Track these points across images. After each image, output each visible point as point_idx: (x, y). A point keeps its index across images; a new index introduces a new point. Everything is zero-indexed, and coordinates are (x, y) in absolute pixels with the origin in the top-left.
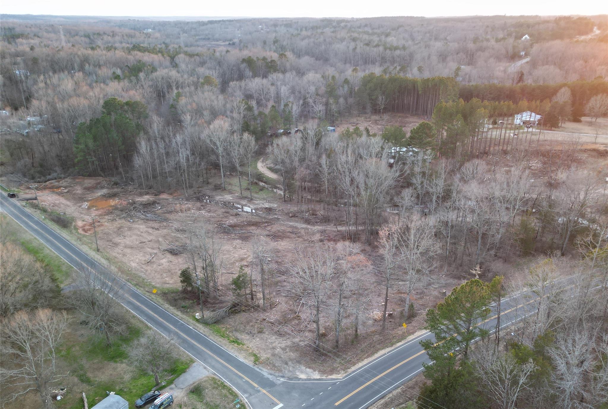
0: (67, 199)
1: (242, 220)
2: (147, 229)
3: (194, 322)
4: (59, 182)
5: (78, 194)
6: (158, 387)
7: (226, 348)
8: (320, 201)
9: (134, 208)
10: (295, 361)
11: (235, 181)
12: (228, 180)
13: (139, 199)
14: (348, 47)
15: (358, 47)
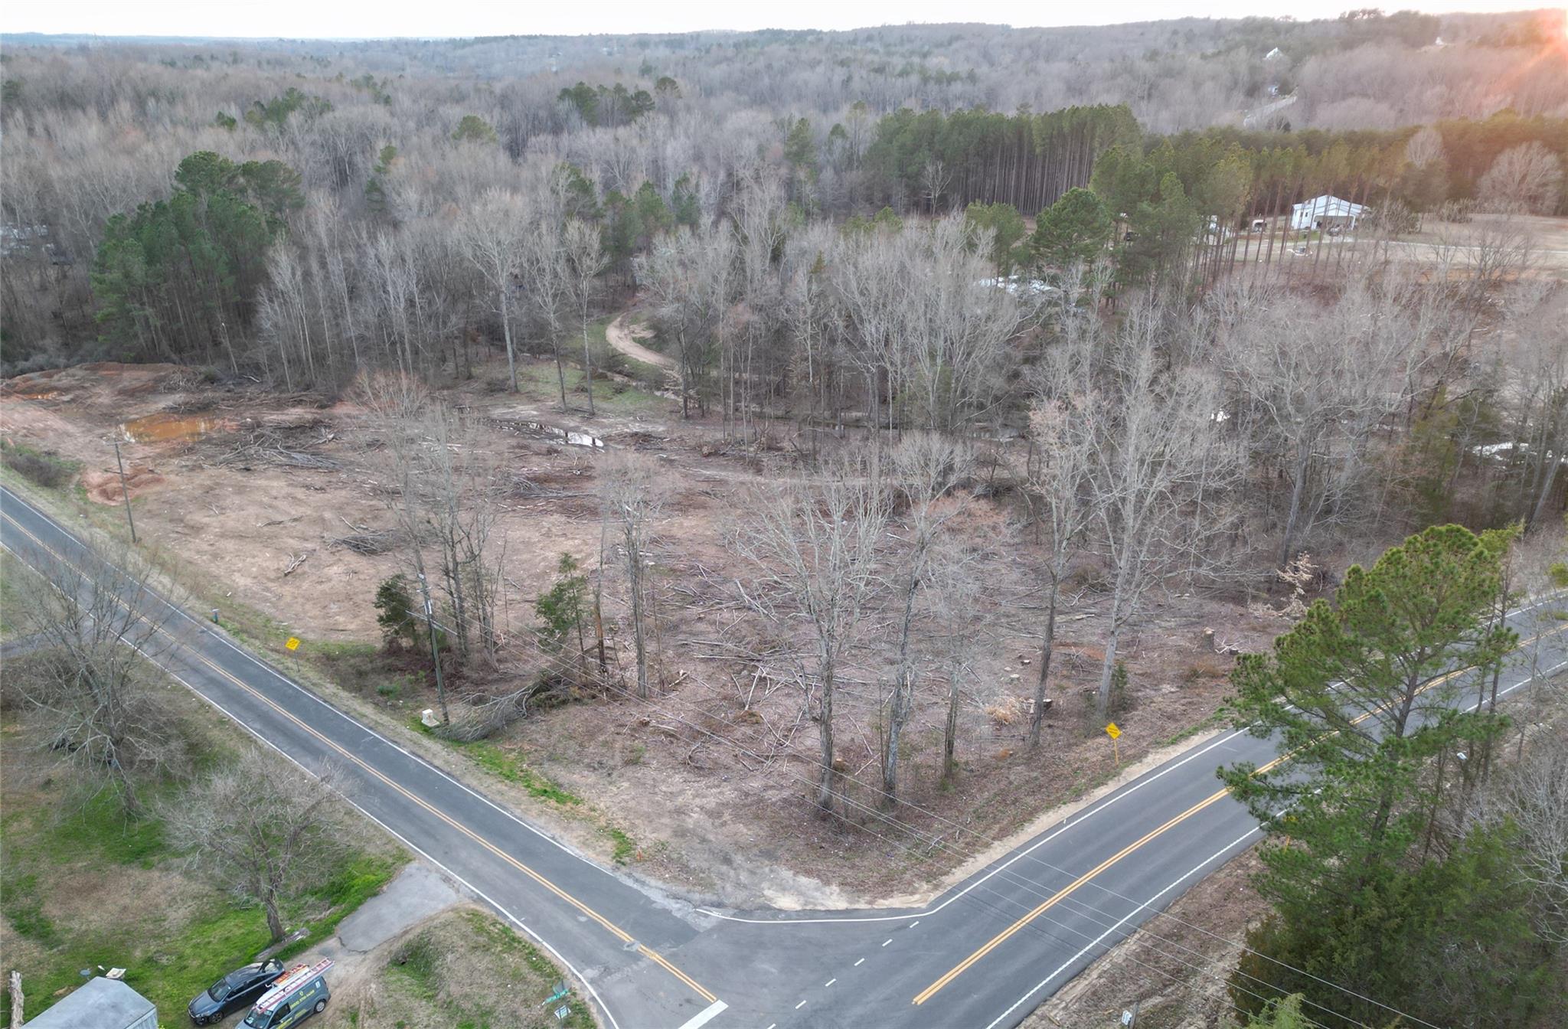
0: (66, 419)
1: (565, 464)
2: (290, 490)
3: (416, 735)
4: (50, 376)
5: (101, 405)
6: (277, 949)
7: (518, 812)
8: (786, 418)
9: (256, 437)
10: (755, 850)
11: (546, 372)
12: (524, 369)
13: (272, 417)
14: (830, 80)
15: (856, 78)
